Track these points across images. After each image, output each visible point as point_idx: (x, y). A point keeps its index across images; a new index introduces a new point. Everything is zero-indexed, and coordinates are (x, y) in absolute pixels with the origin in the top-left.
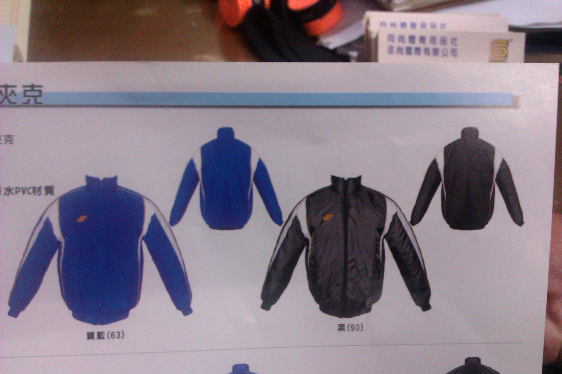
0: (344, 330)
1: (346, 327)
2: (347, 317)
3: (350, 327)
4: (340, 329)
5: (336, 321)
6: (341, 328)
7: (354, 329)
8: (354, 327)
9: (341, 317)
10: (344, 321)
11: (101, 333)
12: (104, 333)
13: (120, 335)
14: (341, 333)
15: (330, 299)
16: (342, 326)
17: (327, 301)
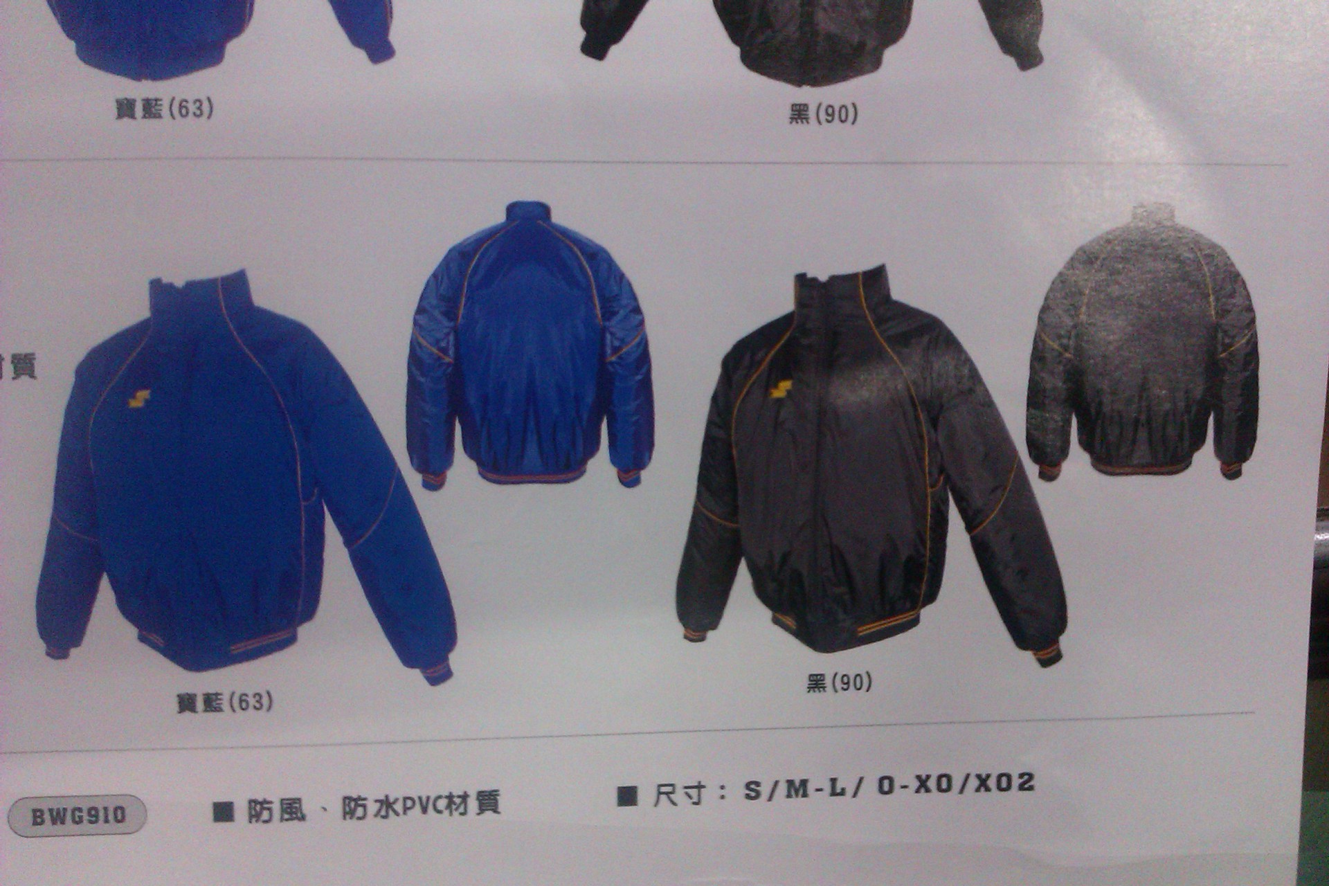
0: (807, 119)
1: (812, 113)
2: (815, 82)
3: (823, 116)
4: (796, 117)
5: (785, 93)
6: (799, 113)
7: (833, 119)
8: (833, 111)
9: (799, 83)
10: (808, 95)
11: (154, 102)
12: (159, 103)
13: (203, 108)
14: (800, 127)
15: (769, 33)
16: (802, 108)
17: (761, 38)
